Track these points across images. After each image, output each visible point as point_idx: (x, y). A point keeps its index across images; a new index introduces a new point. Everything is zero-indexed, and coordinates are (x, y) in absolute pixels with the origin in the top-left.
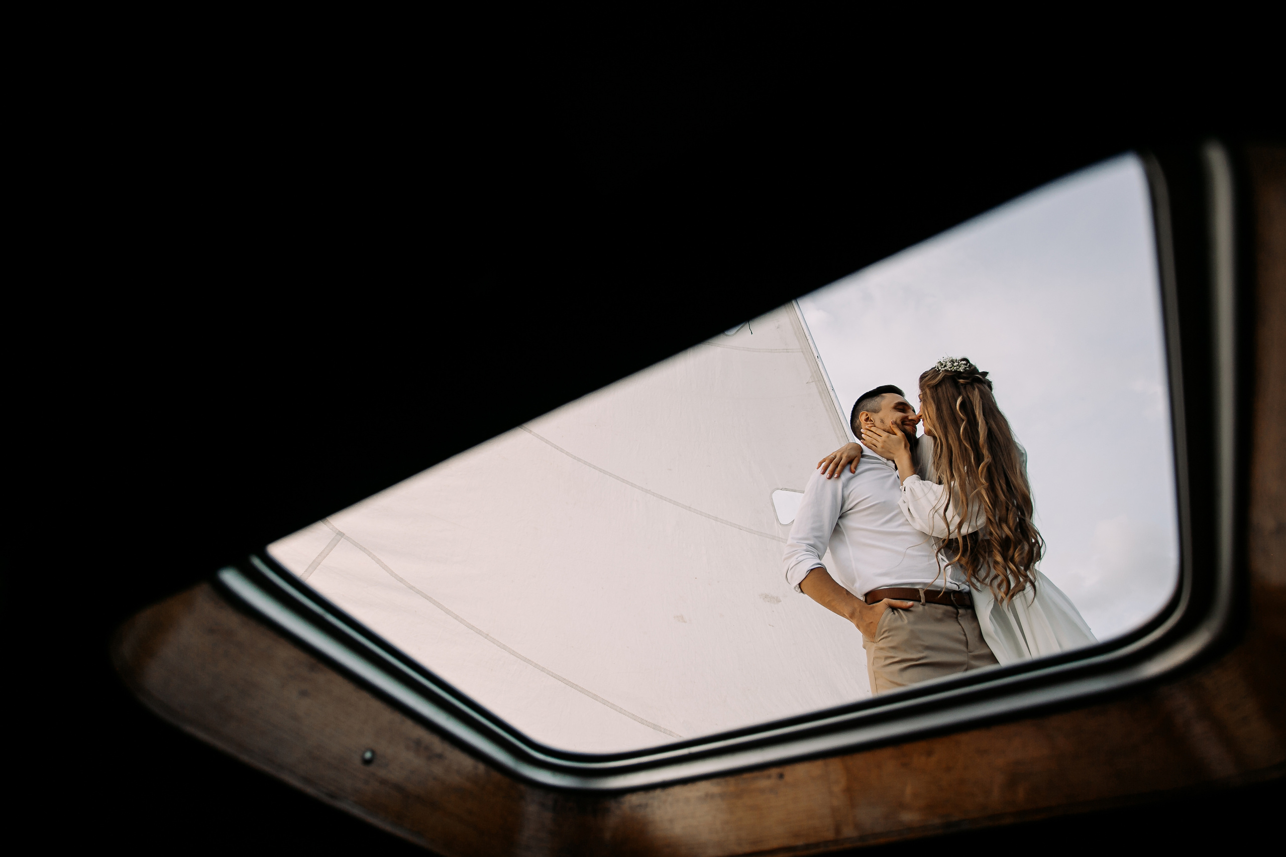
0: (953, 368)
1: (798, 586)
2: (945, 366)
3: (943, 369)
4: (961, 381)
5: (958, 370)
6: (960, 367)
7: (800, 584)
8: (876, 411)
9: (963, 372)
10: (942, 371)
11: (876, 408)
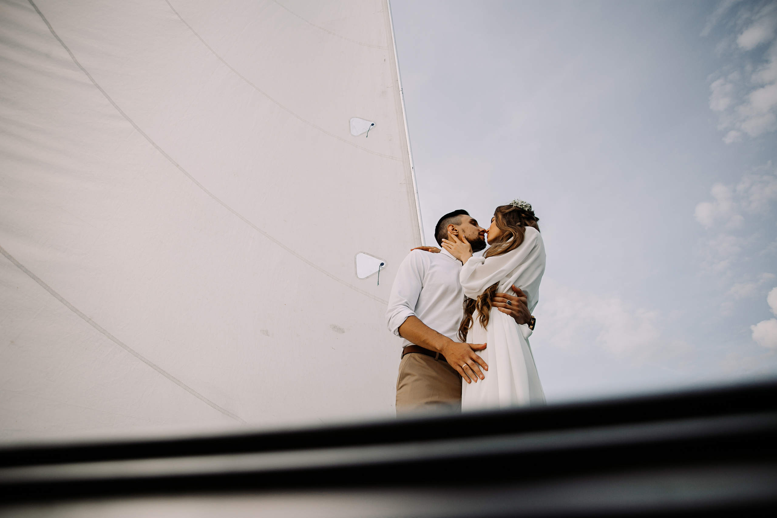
0: (522, 206)
1: (397, 329)
2: (517, 204)
3: (515, 206)
4: (523, 215)
5: (524, 209)
6: (526, 207)
7: (399, 328)
8: (458, 224)
9: (527, 212)
10: (514, 206)
11: (459, 222)
